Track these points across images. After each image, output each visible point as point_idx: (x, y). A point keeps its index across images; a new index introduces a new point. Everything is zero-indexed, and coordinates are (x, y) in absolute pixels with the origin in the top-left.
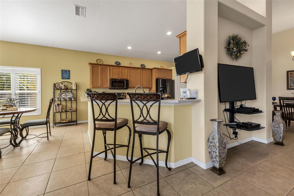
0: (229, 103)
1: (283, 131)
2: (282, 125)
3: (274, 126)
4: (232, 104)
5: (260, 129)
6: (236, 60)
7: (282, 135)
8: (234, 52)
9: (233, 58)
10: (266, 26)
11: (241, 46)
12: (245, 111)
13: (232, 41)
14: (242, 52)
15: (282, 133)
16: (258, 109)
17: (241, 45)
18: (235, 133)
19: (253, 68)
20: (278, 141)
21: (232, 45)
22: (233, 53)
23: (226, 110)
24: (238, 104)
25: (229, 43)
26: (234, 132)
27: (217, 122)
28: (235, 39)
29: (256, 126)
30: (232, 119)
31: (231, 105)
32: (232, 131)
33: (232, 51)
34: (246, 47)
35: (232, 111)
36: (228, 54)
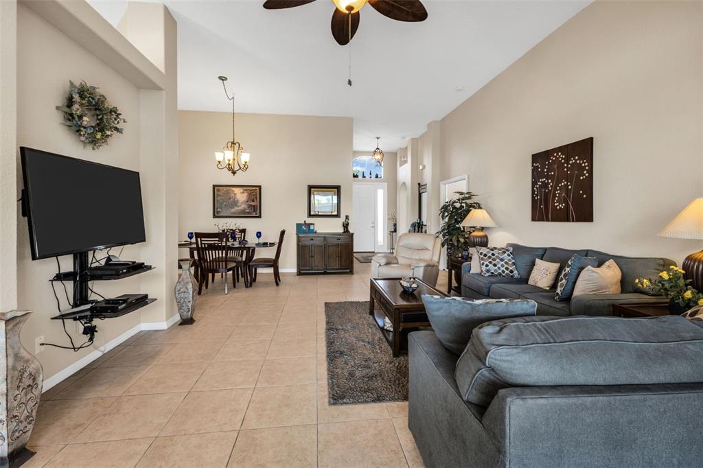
0: (72, 255)
1: (191, 296)
2: (190, 286)
3: (180, 290)
4: (81, 258)
5: (147, 304)
6: (94, 149)
7: (190, 305)
8: (85, 128)
9: (83, 141)
10: (164, 91)
11: (105, 117)
12: (110, 272)
13: (76, 97)
14: (108, 133)
15: (191, 299)
16: (143, 263)
17: (106, 114)
18: (90, 331)
19: (138, 173)
20: (185, 317)
21: (76, 107)
22: (82, 129)
23: (60, 277)
24: (98, 257)
25: (70, 102)
26: (85, 328)
27: (4, 322)
28: (88, 95)
29: (137, 300)
30: (81, 297)
31: (78, 261)
32: (80, 327)
33: (79, 123)
34: (118, 122)
35: (82, 276)
36: (67, 128)
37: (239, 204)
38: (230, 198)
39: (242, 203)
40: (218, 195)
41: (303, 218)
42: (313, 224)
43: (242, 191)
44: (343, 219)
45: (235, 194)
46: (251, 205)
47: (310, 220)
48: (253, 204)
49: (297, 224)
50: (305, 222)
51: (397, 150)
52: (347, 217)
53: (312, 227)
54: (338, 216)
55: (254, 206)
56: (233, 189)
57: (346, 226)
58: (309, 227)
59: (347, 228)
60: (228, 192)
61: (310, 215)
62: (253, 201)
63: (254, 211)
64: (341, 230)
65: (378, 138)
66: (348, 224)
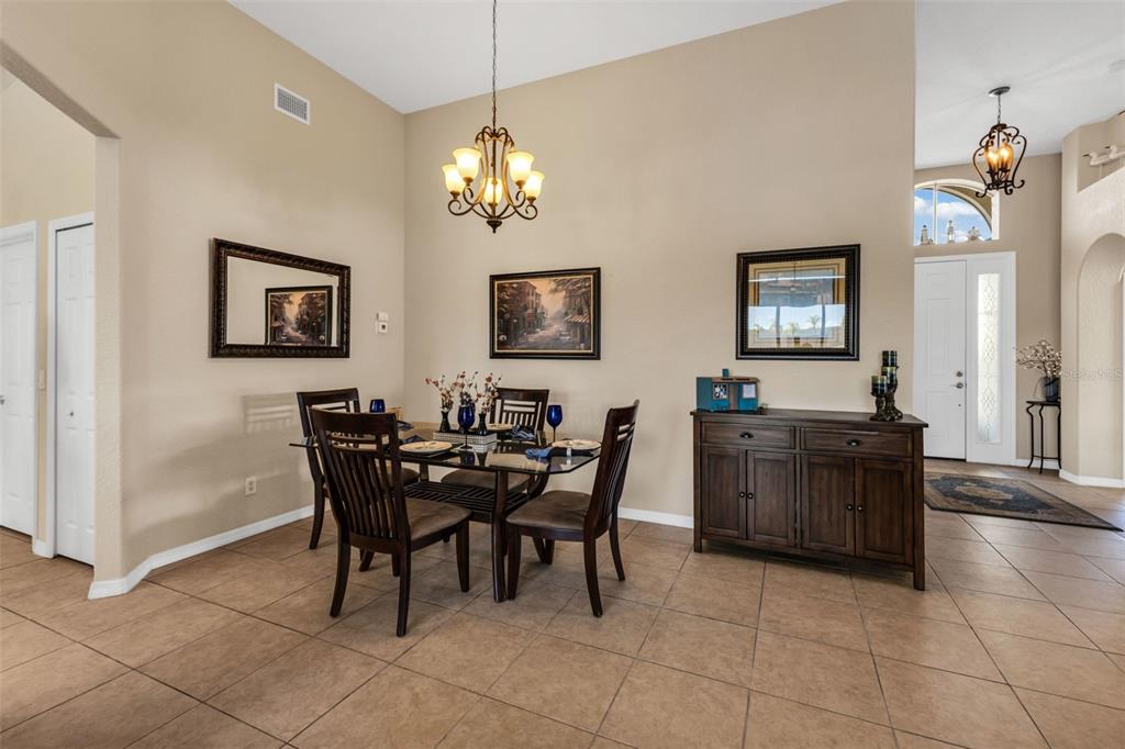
37: (546, 323)
38: (526, 308)
39: (554, 319)
40: (501, 301)
41: (720, 359)
42: (755, 382)
43: (553, 285)
44: (869, 365)
45: (538, 296)
46: (576, 323)
47: (742, 369)
48: (580, 319)
49: (699, 380)
50: (725, 372)
51: (1066, 139)
52: (888, 359)
53: (748, 392)
54: (849, 352)
55: (582, 325)
56: (533, 282)
57: (884, 392)
58: (740, 392)
59: (890, 399)
60: (520, 290)
61: (744, 351)
62: (580, 312)
63: (582, 341)
64: (865, 406)
65: (1000, 91)
66: (893, 385)
